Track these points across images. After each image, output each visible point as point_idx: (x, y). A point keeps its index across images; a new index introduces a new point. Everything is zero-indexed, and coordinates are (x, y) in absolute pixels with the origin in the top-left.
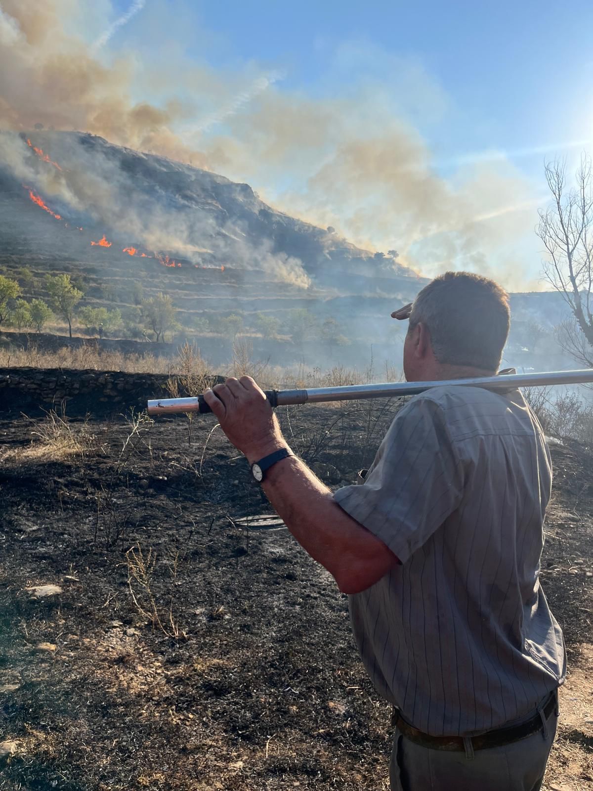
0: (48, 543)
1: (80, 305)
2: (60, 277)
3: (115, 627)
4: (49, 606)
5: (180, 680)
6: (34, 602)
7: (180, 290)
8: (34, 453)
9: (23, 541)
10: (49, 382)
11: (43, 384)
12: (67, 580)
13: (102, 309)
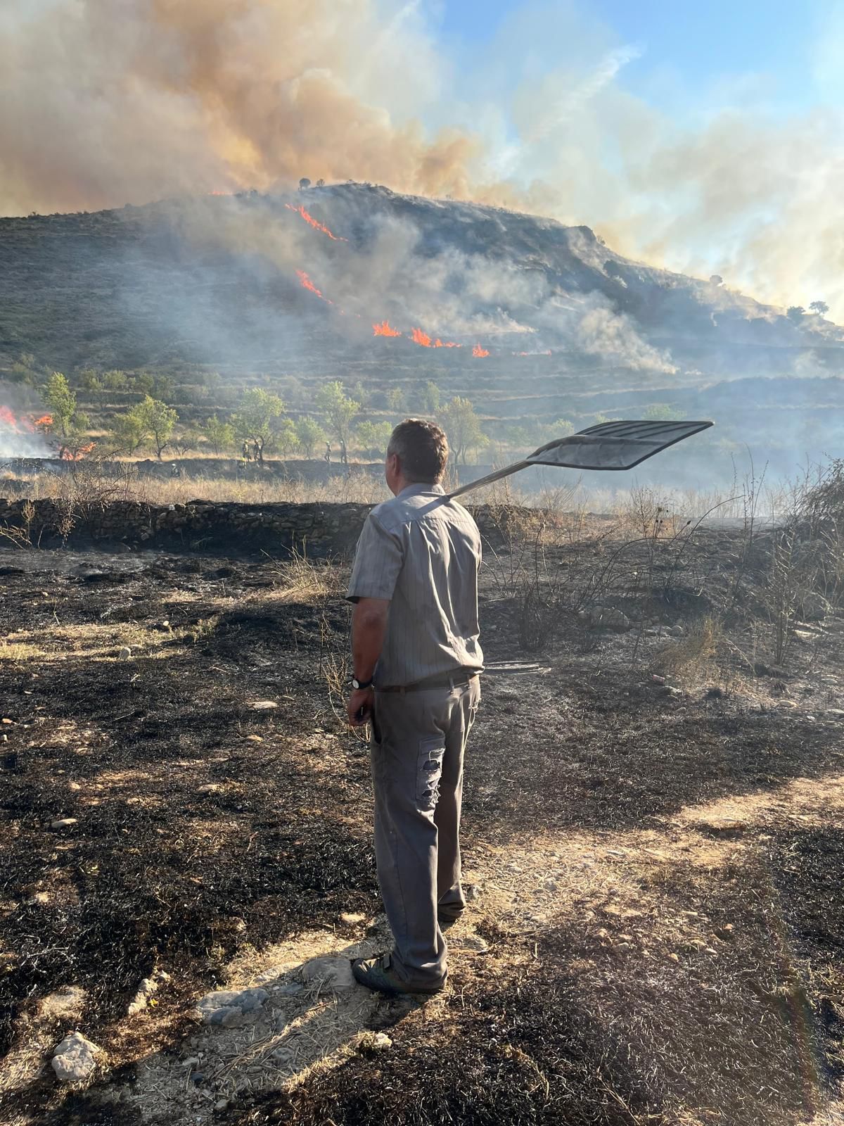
0: (276, 674)
1: (357, 419)
2: (331, 385)
3: (317, 733)
4: (263, 716)
5: (358, 765)
6: (252, 711)
7: (490, 389)
8: (275, 595)
9: (255, 672)
10: (304, 520)
11: (299, 522)
12: (283, 699)
13: (385, 423)
